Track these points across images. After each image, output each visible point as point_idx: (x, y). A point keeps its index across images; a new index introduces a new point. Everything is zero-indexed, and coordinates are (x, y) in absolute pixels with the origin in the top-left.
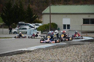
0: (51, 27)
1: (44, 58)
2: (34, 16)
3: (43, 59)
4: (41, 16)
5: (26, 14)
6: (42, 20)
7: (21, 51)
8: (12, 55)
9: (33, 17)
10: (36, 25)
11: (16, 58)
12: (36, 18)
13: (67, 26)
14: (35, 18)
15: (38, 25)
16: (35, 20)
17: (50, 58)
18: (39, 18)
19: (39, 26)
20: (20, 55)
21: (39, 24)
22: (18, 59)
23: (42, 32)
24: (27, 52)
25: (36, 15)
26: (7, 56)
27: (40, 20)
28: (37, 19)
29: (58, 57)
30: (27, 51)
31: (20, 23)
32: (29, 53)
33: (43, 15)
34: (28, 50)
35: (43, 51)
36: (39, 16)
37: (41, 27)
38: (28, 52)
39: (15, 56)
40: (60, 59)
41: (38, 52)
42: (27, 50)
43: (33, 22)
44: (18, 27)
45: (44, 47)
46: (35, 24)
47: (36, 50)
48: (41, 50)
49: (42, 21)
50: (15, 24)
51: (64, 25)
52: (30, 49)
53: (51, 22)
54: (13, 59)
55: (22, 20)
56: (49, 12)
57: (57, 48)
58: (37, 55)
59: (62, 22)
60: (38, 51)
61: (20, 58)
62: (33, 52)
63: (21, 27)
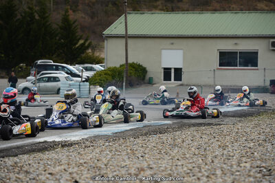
0: (129, 74)
1: (108, 163)
2: (81, 42)
3: (106, 165)
4: (101, 44)
5: (57, 38)
6: (102, 56)
7: (43, 142)
8: (16, 156)
9: (77, 46)
10: (87, 69)
11: (30, 165)
12: (87, 48)
13: (173, 71)
14: (83, 48)
15: (91, 69)
16: (83, 55)
17: (125, 164)
18: (94, 49)
19: (95, 72)
20: (40, 155)
21: (94, 66)
22: (35, 166)
24: (60, 146)
25: (86, 40)
26: (3, 157)
27: (97, 54)
28: (90, 51)
29: (148, 159)
30: (59, 143)
31: (39, 62)
32: (66, 148)
33: (106, 41)
34: (62, 142)
35: (107, 144)
36: (94, 43)
37: (99, 74)
38: (63, 146)
39: (26, 157)
40: (154, 166)
41: (92, 146)
42: (60, 140)
43: (79, 59)
44: (35, 76)
45: (110, 133)
46: (82, 66)
47: (87, 140)
48: (101, 142)
49: (104, 59)
50: (27, 65)
51: (165, 69)
52: (68, 139)
53: (130, 61)
54: (19, 165)
55: (47, 56)
56: (124, 33)
57: (146, 134)
58: (90, 155)
59: (160, 62)
60: (91, 142)
61: (41, 162)
62: (77, 146)
63: (43, 74)
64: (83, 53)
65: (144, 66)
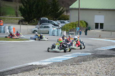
0: (80, 26)
5: (50, 8)
9: (58, 12)
14: (61, 12)
16: (61, 16)
19: (65, 24)
21: (65, 21)
23: (68, 33)
31: (42, 19)
37: (67, 25)
46: (60, 21)
55: (45, 16)
63: (43, 25)
64: (61, 15)
65: (87, 22)
